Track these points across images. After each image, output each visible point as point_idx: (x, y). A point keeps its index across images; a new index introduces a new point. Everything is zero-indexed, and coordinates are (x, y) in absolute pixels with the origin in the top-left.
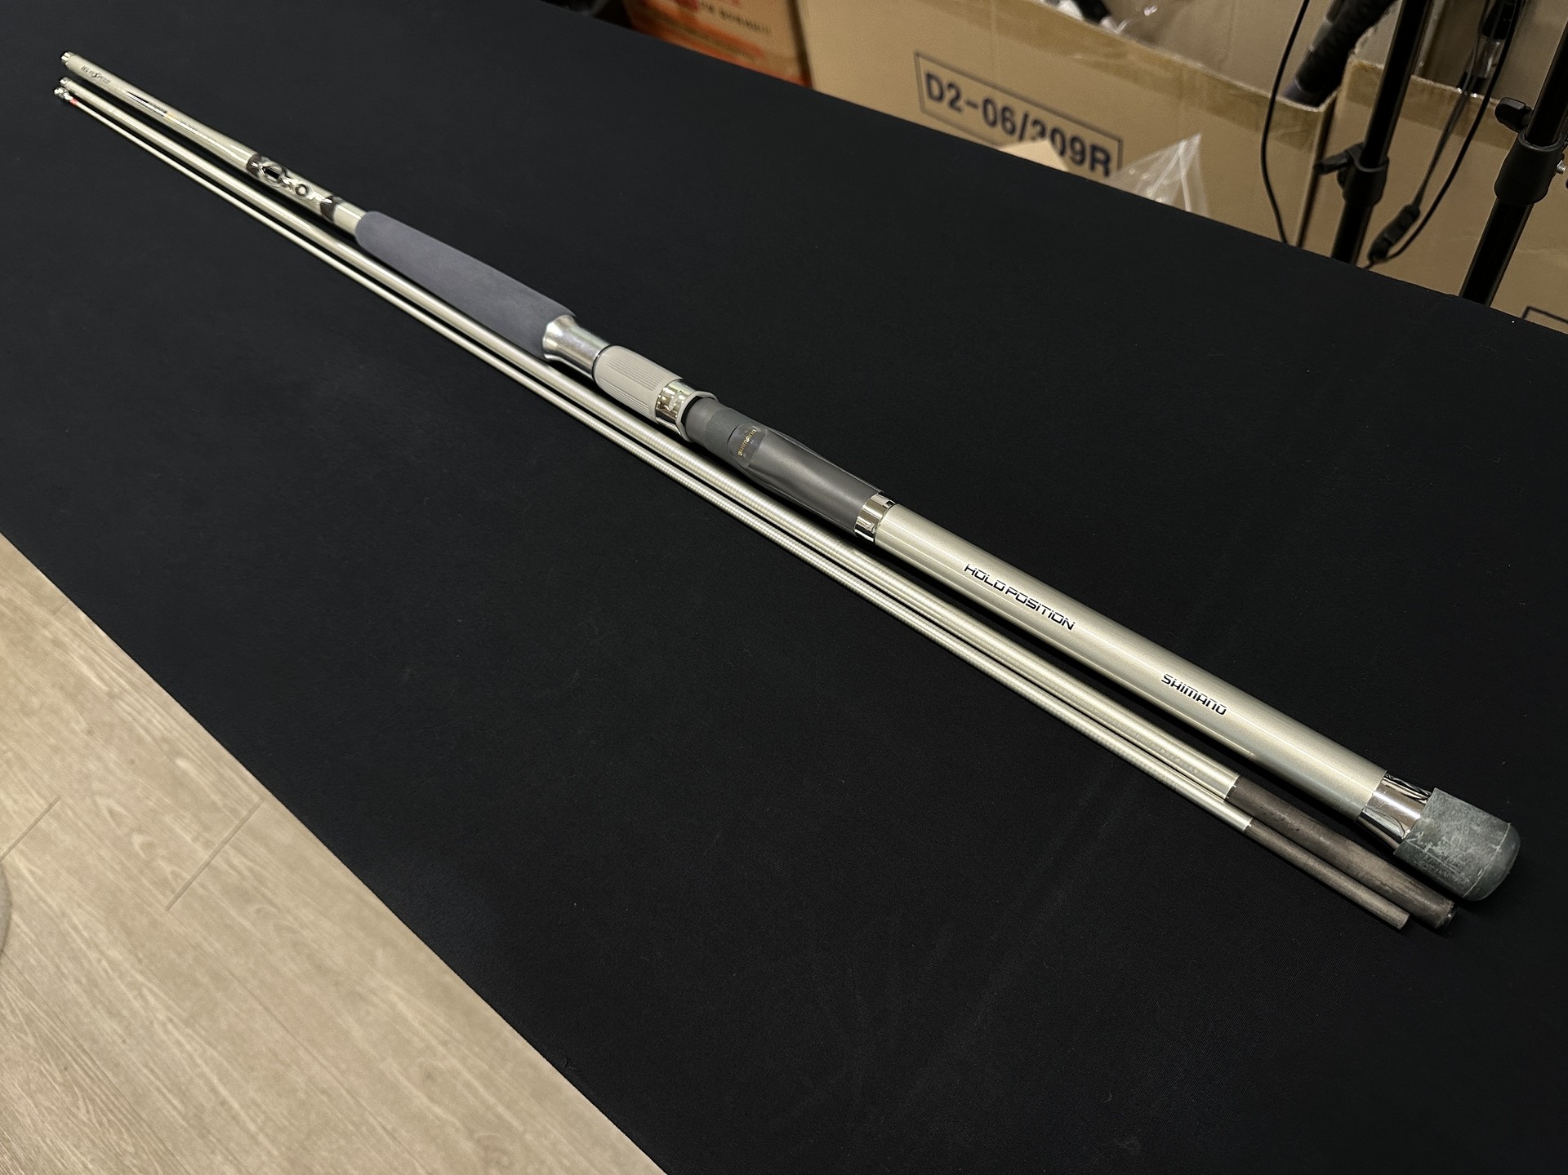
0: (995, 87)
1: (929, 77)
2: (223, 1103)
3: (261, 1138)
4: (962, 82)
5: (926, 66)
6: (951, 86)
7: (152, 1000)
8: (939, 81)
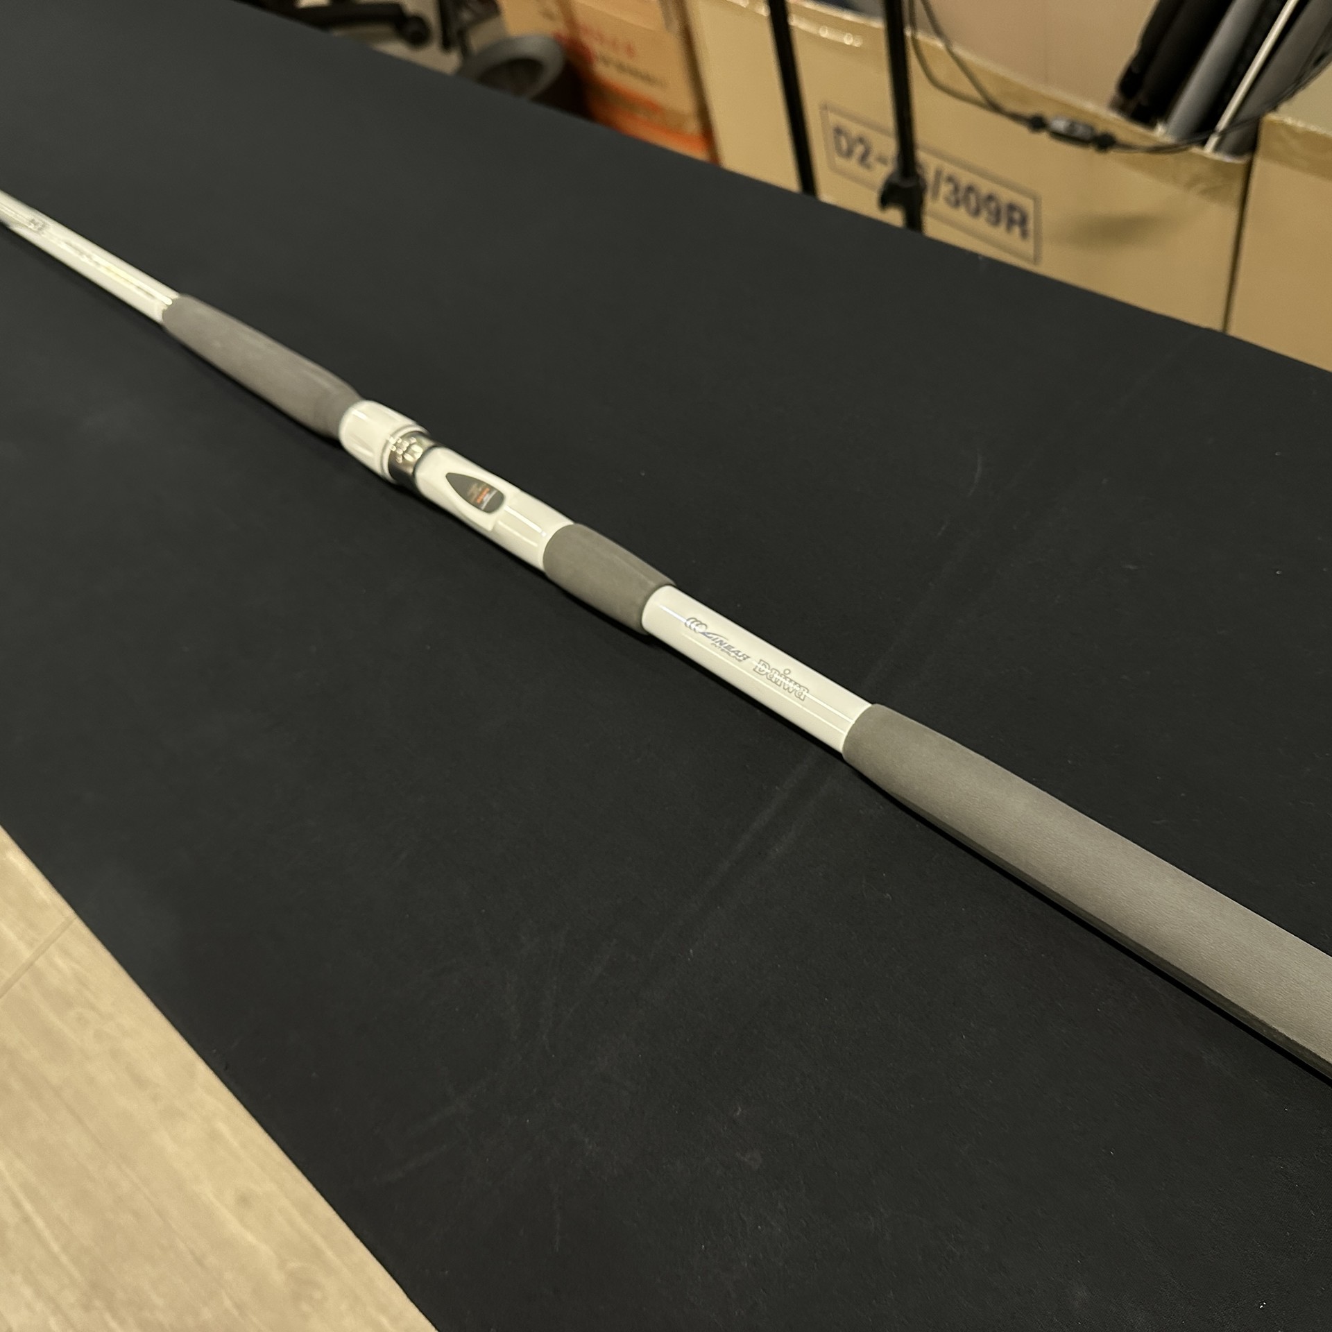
1: (839, 131)
4: (871, 137)
5: (834, 119)
6: (861, 140)
8: (846, 135)
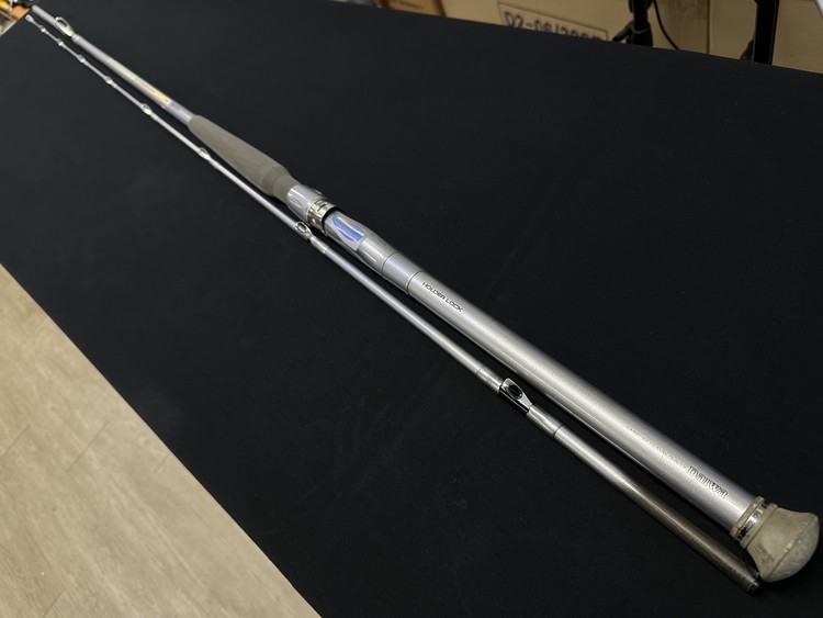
0: (539, 13)
1: (507, 14)
2: (181, 564)
3: (199, 581)
4: (523, 13)
5: (505, 8)
6: (518, 17)
7: (149, 515)
8: (511, 15)
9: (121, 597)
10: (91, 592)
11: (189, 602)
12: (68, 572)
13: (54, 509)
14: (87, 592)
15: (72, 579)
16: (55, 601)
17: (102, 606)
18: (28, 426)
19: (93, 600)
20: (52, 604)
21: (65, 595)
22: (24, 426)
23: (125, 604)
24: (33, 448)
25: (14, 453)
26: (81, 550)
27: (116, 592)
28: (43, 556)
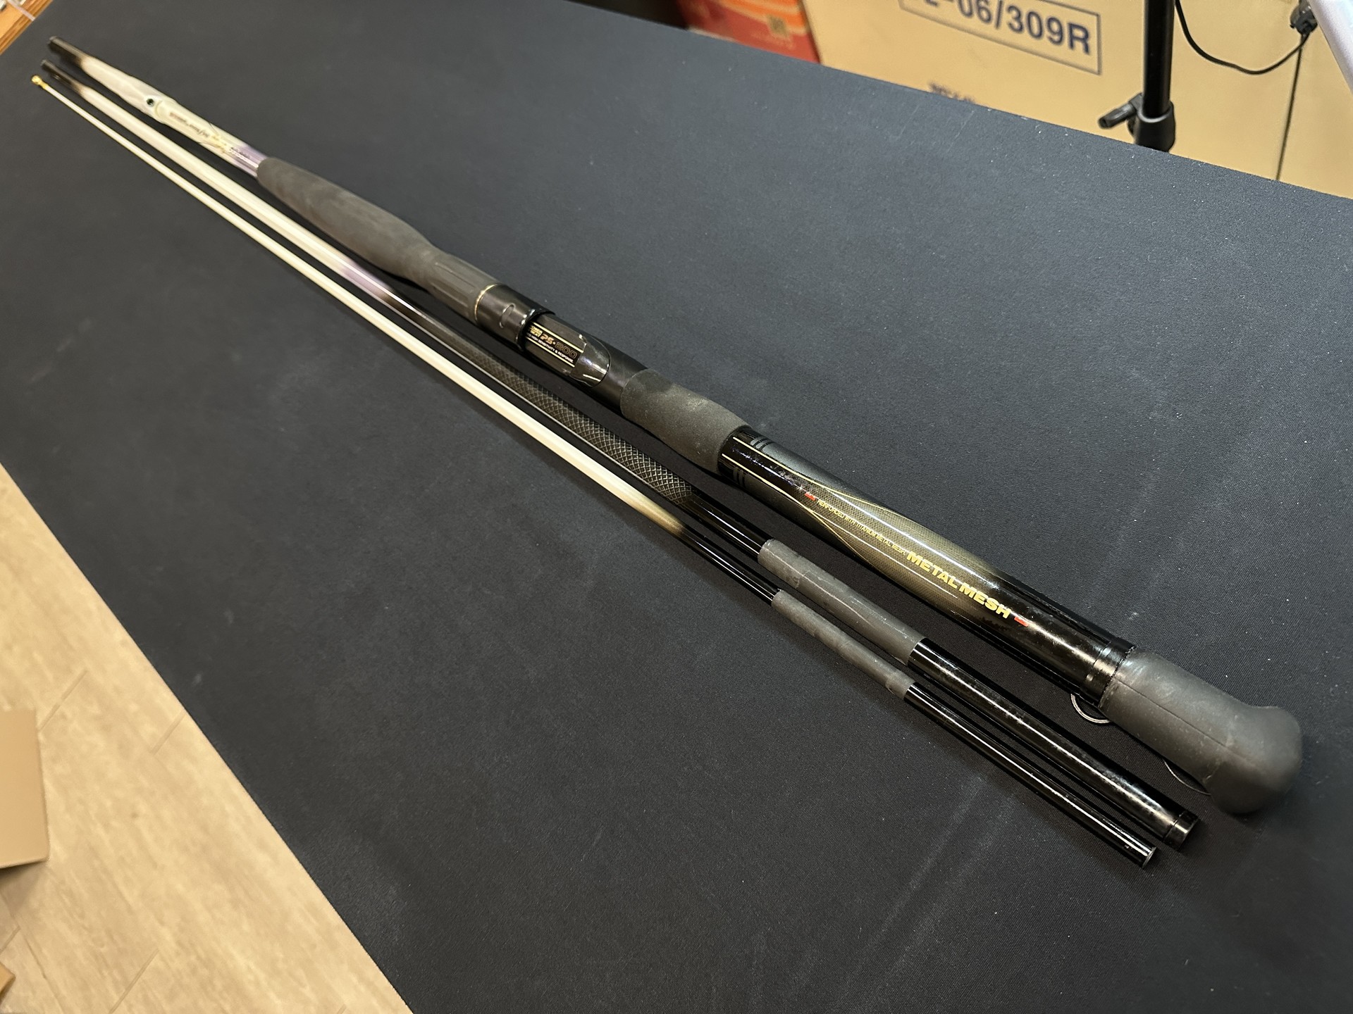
9: (249, 969)
10: (199, 958)
11: (362, 988)
12: (162, 923)
13: (134, 816)
14: (193, 958)
15: (167, 935)
16: (143, 969)
17: (219, 984)
18: (86, 672)
19: (204, 972)
20: (139, 975)
21: (156, 962)
22: (78, 671)
23: (257, 983)
24: (95, 710)
25: (64, 717)
26: (180, 887)
27: (244, 963)
28: (120, 894)
